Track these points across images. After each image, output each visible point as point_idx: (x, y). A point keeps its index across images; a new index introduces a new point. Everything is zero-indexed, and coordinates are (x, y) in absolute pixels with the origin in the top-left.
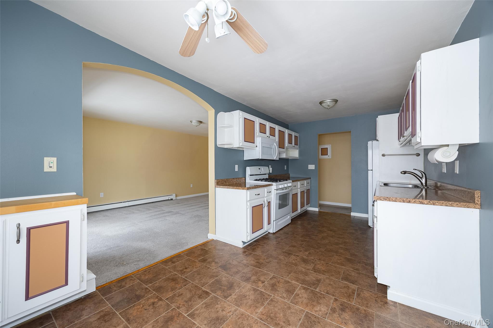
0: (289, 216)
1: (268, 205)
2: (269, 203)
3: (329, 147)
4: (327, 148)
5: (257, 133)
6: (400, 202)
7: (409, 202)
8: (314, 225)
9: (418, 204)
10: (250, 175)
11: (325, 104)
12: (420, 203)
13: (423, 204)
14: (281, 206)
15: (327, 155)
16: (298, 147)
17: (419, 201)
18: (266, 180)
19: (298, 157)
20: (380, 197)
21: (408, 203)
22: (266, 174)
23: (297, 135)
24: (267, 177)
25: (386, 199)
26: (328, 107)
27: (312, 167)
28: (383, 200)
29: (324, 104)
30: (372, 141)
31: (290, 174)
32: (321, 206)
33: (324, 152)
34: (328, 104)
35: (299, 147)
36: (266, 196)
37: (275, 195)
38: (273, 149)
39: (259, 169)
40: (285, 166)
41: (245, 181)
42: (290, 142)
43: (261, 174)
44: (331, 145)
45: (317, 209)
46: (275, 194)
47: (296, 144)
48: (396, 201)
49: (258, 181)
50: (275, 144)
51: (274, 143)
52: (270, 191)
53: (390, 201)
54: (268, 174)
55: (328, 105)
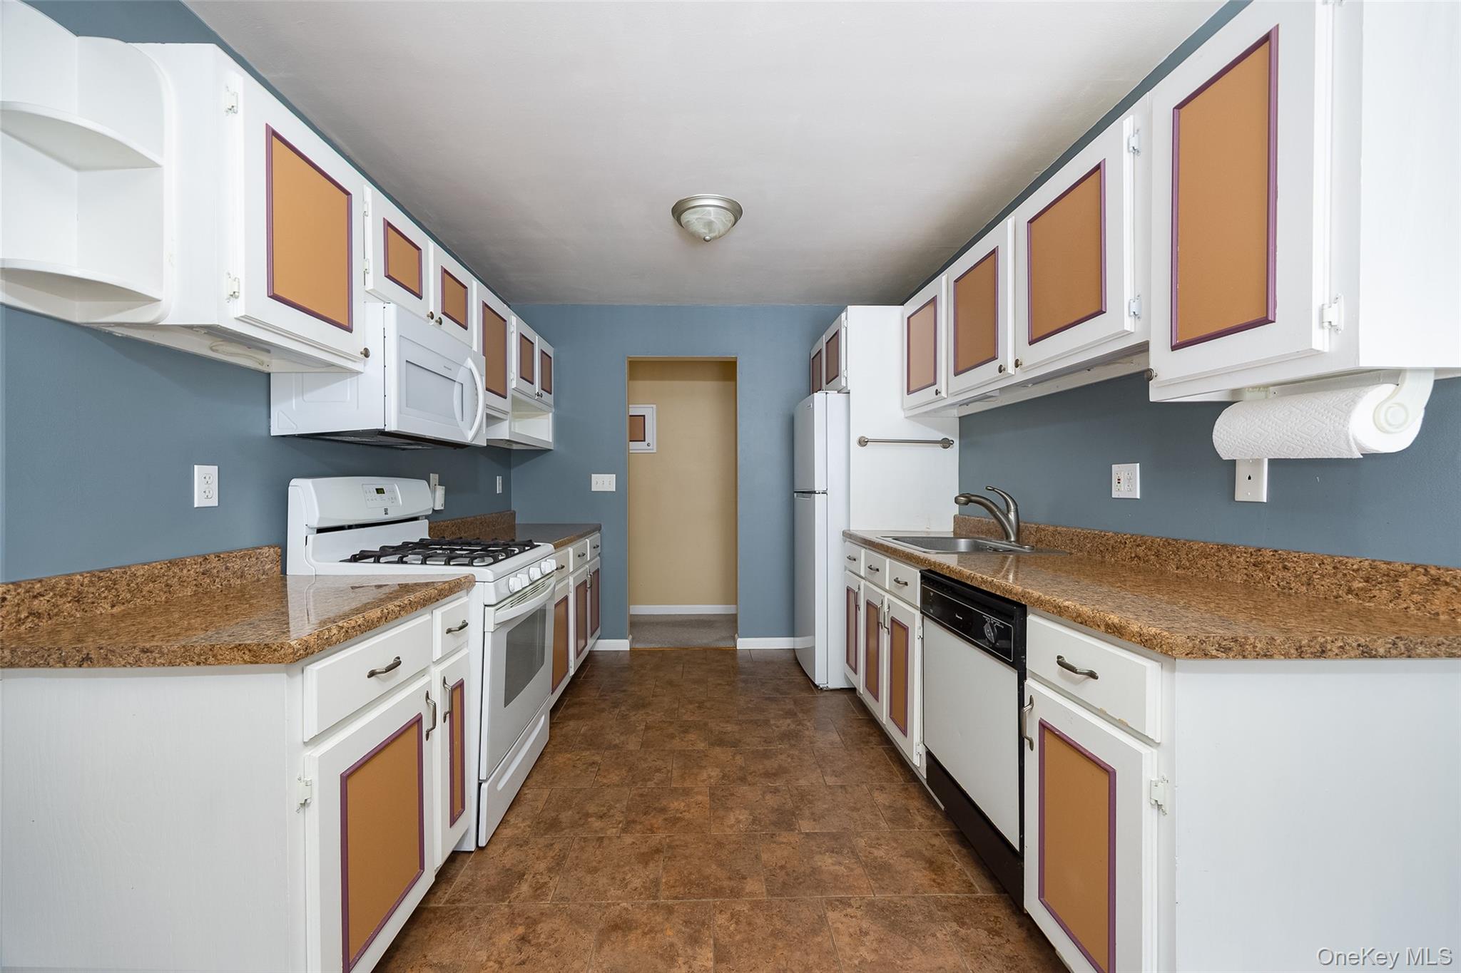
0: (543, 717)
1: (451, 713)
2: (457, 692)
3: (648, 411)
4: (644, 416)
5: (370, 278)
6: (1287, 656)
7: (1322, 653)
8: (647, 728)
9: (1356, 657)
10: (320, 531)
11: (696, 216)
12: (1363, 652)
13: (1371, 657)
14: (514, 682)
15: (644, 441)
16: (548, 398)
17: (1359, 645)
18: (423, 550)
19: (551, 441)
20: (1202, 642)
21: (1319, 657)
22: (415, 519)
23: (550, 351)
24: (419, 532)
25: (1227, 650)
26: (706, 231)
27: (603, 482)
28: (1214, 653)
29: (695, 212)
30: (827, 393)
31: (515, 512)
32: (637, 625)
33: (637, 428)
34: (712, 218)
35: (557, 404)
36: (437, 654)
37: (488, 637)
38: (457, 388)
39: (380, 491)
40: (499, 479)
41: (277, 569)
42: (526, 376)
43: (391, 516)
44: (654, 406)
45: (623, 645)
46: (490, 627)
47: (546, 388)
48: (1271, 657)
49: (377, 561)
50: (470, 363)
51: (466, 359)
52: (461, 624)
53: (1244, 657)
54: (427, 517)
55: (709, 224)
